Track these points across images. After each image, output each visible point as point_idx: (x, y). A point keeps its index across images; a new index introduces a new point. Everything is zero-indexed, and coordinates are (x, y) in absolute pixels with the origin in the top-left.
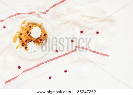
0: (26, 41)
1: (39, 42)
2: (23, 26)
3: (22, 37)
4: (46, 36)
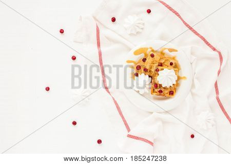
0: (145, 70)
1: (156, 90)
2: (166, 51)
3: (149, 60)
4: (171, 96)
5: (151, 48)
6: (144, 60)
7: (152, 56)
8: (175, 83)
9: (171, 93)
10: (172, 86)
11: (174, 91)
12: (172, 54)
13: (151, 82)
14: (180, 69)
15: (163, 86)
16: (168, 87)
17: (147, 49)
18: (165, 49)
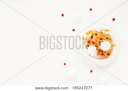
0: (93, 43)
1: (100, 53)
2: (104, 32)
3: (95, 37)
4: (109, 56)
5: (95, 30)
6: (92, 37)
7: (96, 34)
8: (110, 48)
9: (109, 54)
10: (109, 50)
11: (110, 53)
12: (107, 33)
13: (97, 49)
14: (112, 41)
15: (104, 51)
16: (107, 51)
17: (93, 31)
18: (103, 30)
